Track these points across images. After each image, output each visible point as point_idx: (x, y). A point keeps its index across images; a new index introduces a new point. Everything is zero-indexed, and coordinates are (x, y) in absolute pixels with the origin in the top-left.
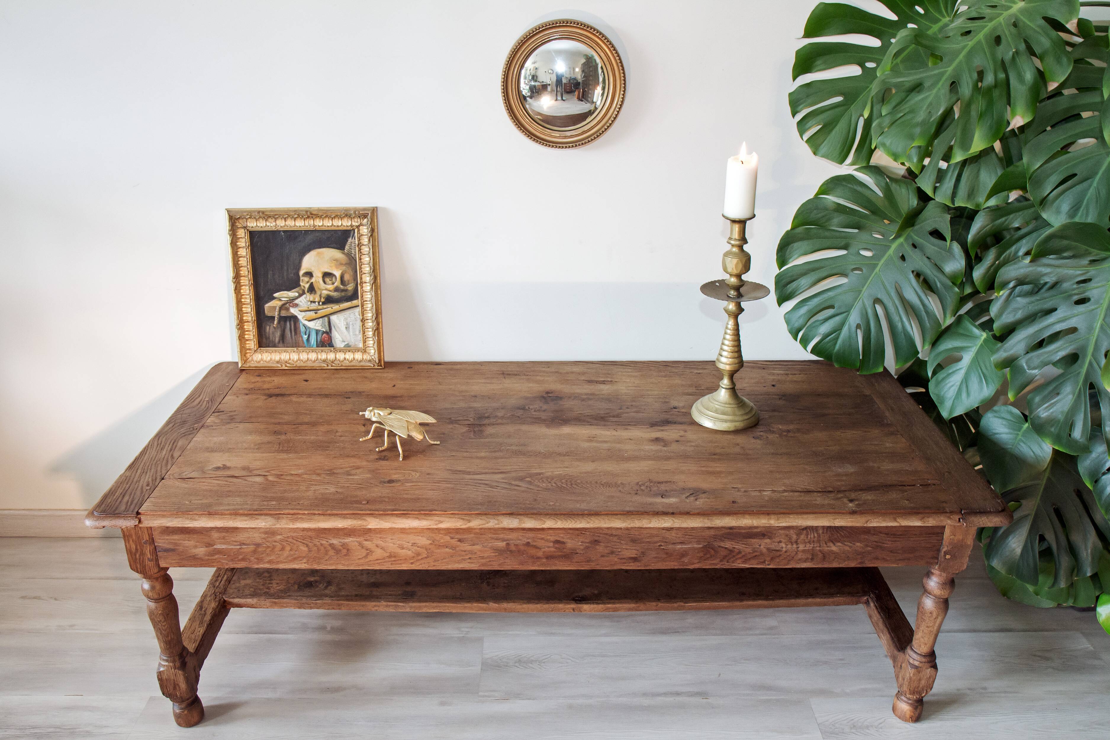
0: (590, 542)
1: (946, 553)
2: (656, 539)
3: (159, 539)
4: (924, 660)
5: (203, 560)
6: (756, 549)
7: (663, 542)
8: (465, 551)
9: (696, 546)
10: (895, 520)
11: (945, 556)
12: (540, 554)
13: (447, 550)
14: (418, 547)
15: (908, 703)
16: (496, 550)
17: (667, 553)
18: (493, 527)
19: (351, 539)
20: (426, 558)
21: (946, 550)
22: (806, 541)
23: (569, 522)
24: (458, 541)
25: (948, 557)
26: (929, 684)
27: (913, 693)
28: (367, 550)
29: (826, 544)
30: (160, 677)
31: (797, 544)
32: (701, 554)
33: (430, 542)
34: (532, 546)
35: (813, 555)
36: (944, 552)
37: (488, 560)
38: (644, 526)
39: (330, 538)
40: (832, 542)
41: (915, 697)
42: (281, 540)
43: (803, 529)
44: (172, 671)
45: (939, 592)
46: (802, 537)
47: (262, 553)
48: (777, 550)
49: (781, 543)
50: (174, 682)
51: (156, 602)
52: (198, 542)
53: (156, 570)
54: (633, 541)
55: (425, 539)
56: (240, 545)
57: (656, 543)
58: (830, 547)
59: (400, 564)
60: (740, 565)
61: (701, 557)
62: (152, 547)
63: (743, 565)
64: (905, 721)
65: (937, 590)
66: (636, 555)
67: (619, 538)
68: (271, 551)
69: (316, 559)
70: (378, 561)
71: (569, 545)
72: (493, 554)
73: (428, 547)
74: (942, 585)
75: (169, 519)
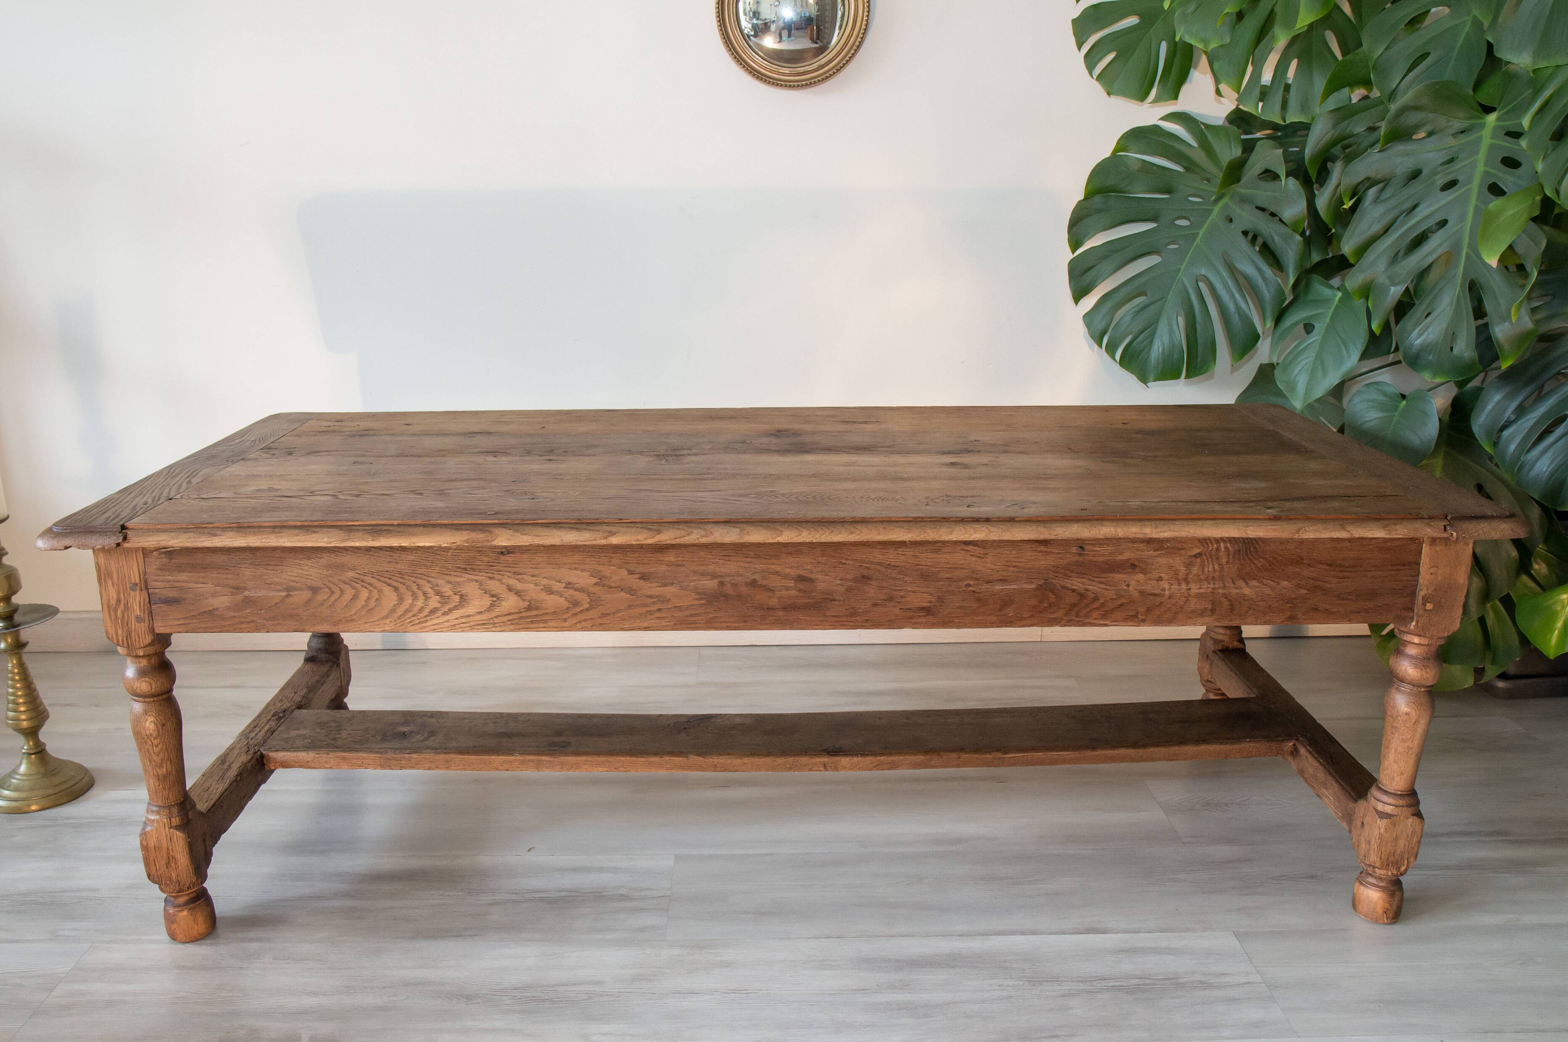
0: (855, 580)
1: (1425, 600)
2: (958, 574)
3: (157, 581)
4: (1401, 802)
5: (223, 618)
6: (1122, 593)
7: (972, 578)
8: (651, 597)
9: (1026, 586)
10: (1343, 528)
11: (1424, 604)
12: (774, 602)
13: (623, 594)
14: (576, 590)
15: (1378, 887)
16: (702, 594)
17: (979, 600)
18: (696, 542)
19: (467, 576)
20: (587, 610)
21: (1426, 595)
22: (1202, 577)
23: (821, 532)
24: (640, 578)
25: (1429, 606)
26: (1412, 848)
27: (1386, 865)
28: (493, 596)
29: (1234, 583)
30: (145, 843)
31: (1188, 583)
32: (1034, 602)
33: (595, 580)
34: (761, 586)
35: (1213, 602)
36: (1423, 598)
37: (688, 613)
38: (942, 539)
39: (434, 575)
40: (1243, 579)
41: (1390, 873)
42: (355, 580)
43: (1196, 556)
44: (165, 831)
45: (1419, 675)
46: (1195, 570)
47: (322, 604)
48: (1156, 595)
49: (1162, 580)
50: (168, 854)
51: (145, 702)
52: (218, 585)
53: (148, 639)
54: (925, 577)
55: (586, 574)
56: (287, 590)
57: (960, 580)
58: (1240, 588)
59: (546, 621)
60: (1097, 622)
61: (1034, 607)
62: (145, 594)
63: (1102, 622)
64: (1376, 921)
65: (1416, 673)
66: (930, 602)
67: (901, 573)
68: (336, 600)
69: (410, 615)
70: (511, 617)
71: (821, 586)
72: (697, 602)
73: (592, 590)
74: (1422, 661)
75: (172, 534)
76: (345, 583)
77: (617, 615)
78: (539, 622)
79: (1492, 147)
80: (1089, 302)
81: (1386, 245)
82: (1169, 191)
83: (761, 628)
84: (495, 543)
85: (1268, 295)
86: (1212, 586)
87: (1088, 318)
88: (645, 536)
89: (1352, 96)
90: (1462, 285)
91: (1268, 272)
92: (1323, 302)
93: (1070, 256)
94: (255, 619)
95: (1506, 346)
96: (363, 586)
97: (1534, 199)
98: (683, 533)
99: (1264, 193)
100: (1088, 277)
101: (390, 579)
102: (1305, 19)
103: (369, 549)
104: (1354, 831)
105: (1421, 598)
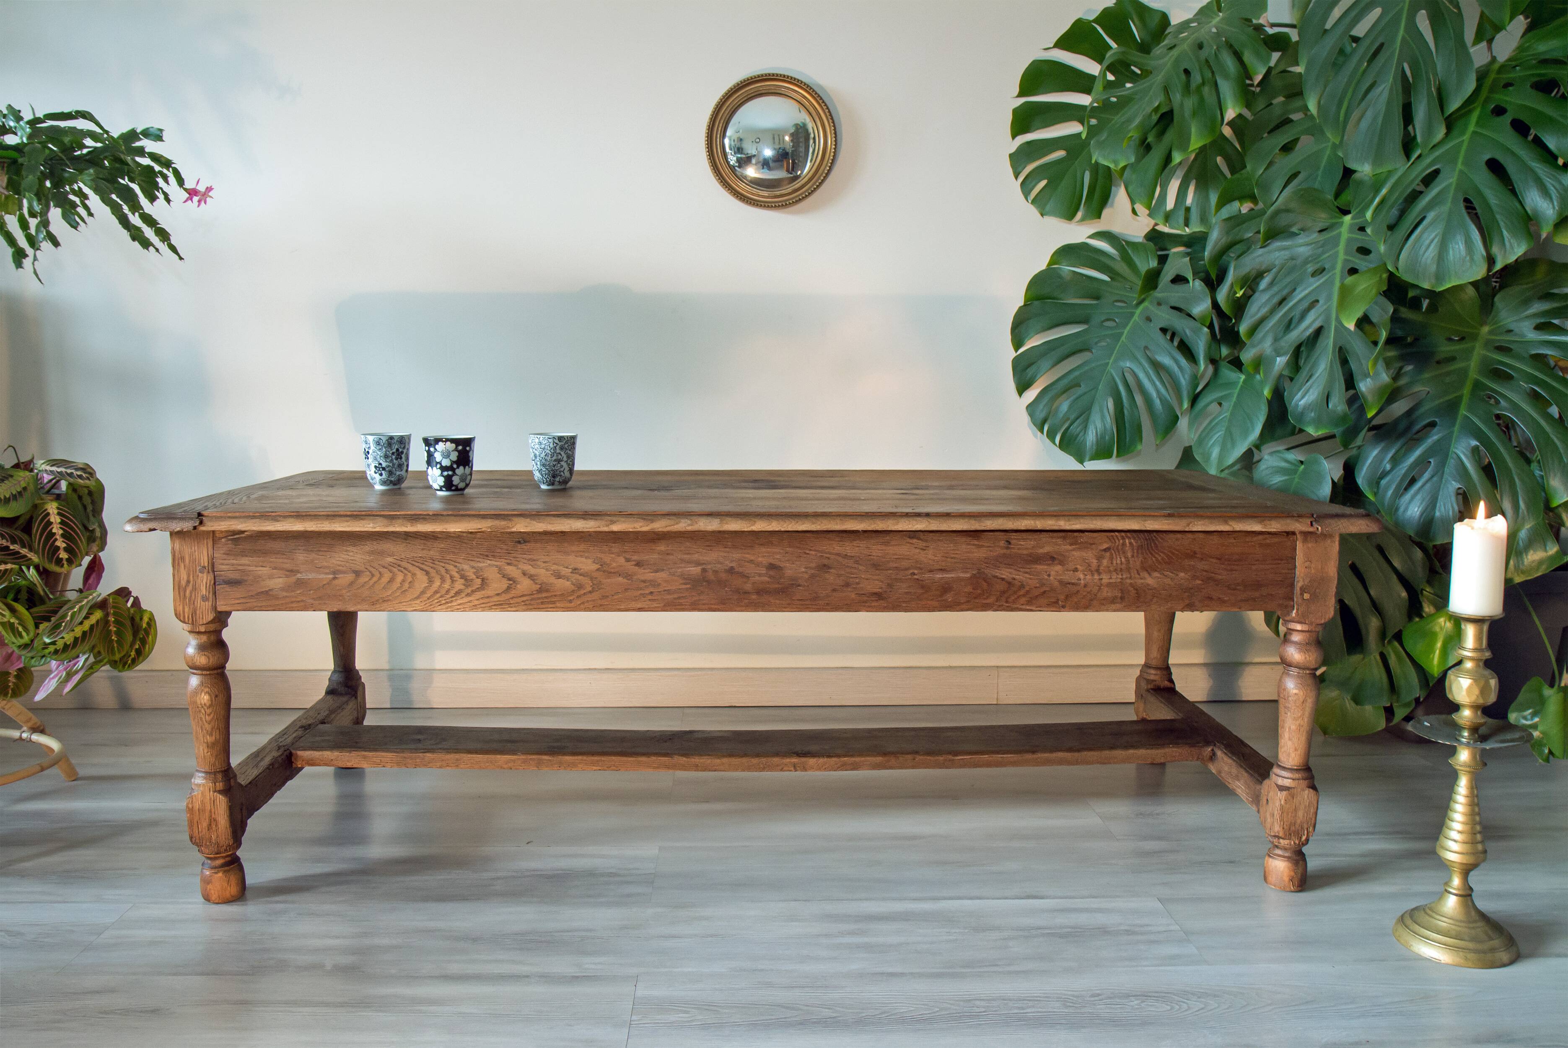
0: (817, 567)
1: (1303, 590)
2: (905, 564)
3: (223, 564)
4: (1297, 776)
5: (277, 598)
6: (1044, 581)
7: (916, 568)
8: (644, 581)
9: (962, 575)
10: (1226, 523)
11: (1302, 594)
12: (748, 587)
13: (620, 579)
14: (581, 575)
15: (1284, 857)
16: (687, 579)
17: (923, 587)
18: (684, 529)
19: (489, 562)
20: (590, 592)
21: (1303, 586)
22: (1111, 569)
24: (636, 565)
25: (1306, 596)
26: (1310, 818)
27: (1288, 835)
28: (509, 579)
29: (1139, 574)
30: (190, 806)
31: (1099, 574)
32: (969, 589)
33: (597, 566)
34: (738, 573)
35: (1122, 591)
36: (1301, 589)
37: (676, 596)
38: (889, 529)
39: (460, 561)
40: (1147, 571)
41: (1292, 843)
42: (392, 565)
43: (1105, 550)
44: (210, 795)
45: (1303, 657)
46: (1105, 562)
47: (363, 586)
48: (1073, 584)
49: (1077, 571)
50: (211, 816)
51: (202, 674)
52: (275, 568)
53: (211, 617)
54: (876, 566)
55: (590, 561)
56: (334, 573)
57: (906, 569)
58: (1144, 578)
59: (554, 602)
60: (1024, 607)
61: (969, 593)
62: (211, 576)
63: (1028, 608)
64: (1284, 889)
65: (1300, 657)
66: (881, 588)
67: (857, 562)
68: (375, 583)
69: (438, 595)
70: (525, 598)
71: (788, 573)
72: (684, 586)
73: (595, 574)
74: (1303, 647)
75: (241, 520)
76: (384, 567)
77: (615, 597)
78: (548, 603)
79: (1349, 241)
80: (1031, 394)
81: (1271, 324)
82: (1097, 298)
83: (738, 609)
84: (514, 530)
85: (1184, 382)
86: (1121, 577)
87: (1031, 408)
88: (641, 524)
89: (1242, 209)
90: (1334, 351)
91: (1183, 361)
92: (1231, 384)
93: (1014, 354)
94: (304, 599)
95: (1370, 398)
96: (399, 570)
97: (1381, 276)
98: (672, 522)
99: (1176, 295)
100: (1030, 372)
101: (423, 564)
102: (1196, 143)
103: (407, 536)
104: (1261, 810)
105: (1298, 589)
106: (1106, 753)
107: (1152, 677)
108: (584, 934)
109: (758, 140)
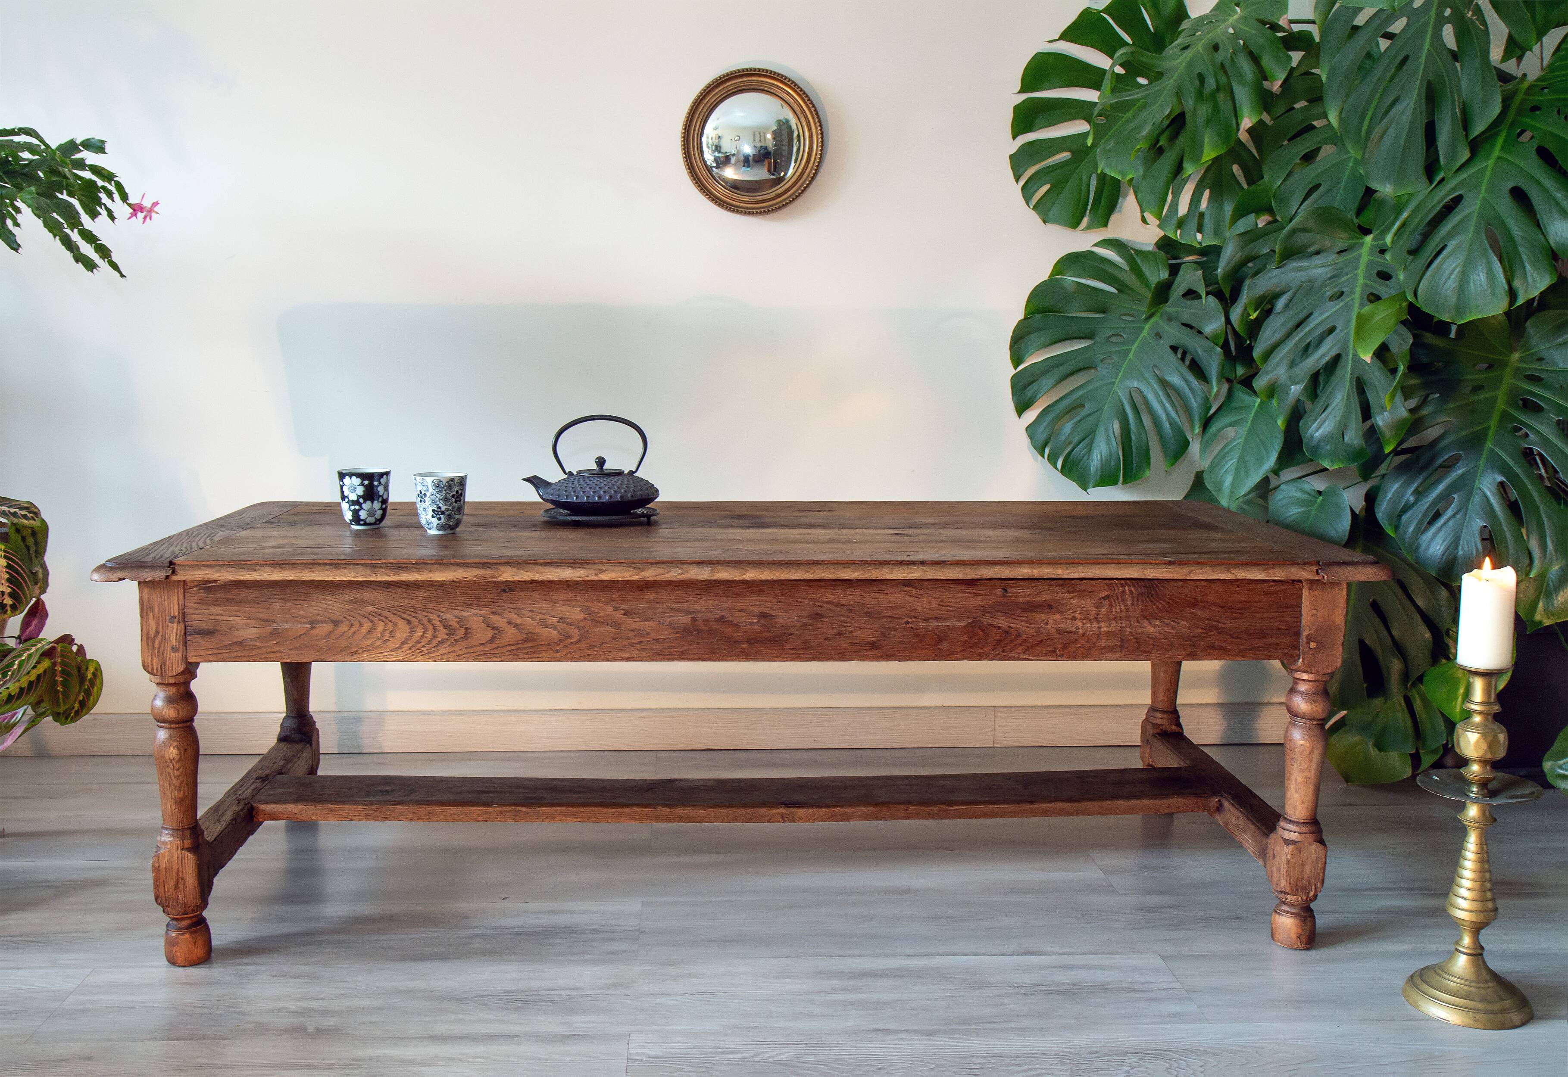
0: (810, 616)
1: (1309, 639)
2: (900, 612)
3: (194, 614)
4: (1304, 829)
5: (251, 649)
6: (1041, 630)
7: (910, 617)
8: (633, 631)
9: (957, 624)
10: (1229, 570)
11: (1308, 643)
12: (739, 636)
13: (608, 628)
14: (567, 624)
15: (1291, 913)
16: (677, 628)
17: (917, 636)
18: (675, 579)
19: (473, 611)
20: (577, 642)
21: (1309, 635)
22: (1111, 617)
23: (781, 571)
24: (624, 614)
25: (1313, 645)
26: (1318, 874)
27: (1295, 891)
28: (494, 629)
29: (1139, 623)
30: (157, 865)
31: (1098, 622)
32: (964, 638)
33: (585, 615)
34: (728, 621)
35: (1122, 640)
36: (1307, 637)
37: (665, 645)
38: (884, 578)
39: (444, 610)
40: (1147, 619)
41: (1300, 899)
42: (371, 614)
43: (1104, 598)
44: (177, 853)
45: (1309, 708)
46: (1104, 610)
47: (342, 636)
48: (1071, 632)
49: (1075, 619)
50: (178, 875)
51: (171, 728)
52: (250, 618)
53: (181, 668)
54: (870, 615)
55: (577, 610)
56: (312, 622)
57: (901, 618)
58: (1146, 627)
59: (540, 652)
60: (1021, 656)
61: (965, 642)
62: (181, 626)
63: (1025, 657)
64: (1291, 947)
65: (1306, 707)
66: (875, 637)
67: (850, 610)
68: (354, 633)
69: (420, 645)
70: (510, 648)
71: (780, 621)
72: (673, 636)
73: (582, 624)
74: (1310, 697)
75: (216, 569)
76: (364, 616)
77: (603, 647)
78: (534, 653)
79: (1370, 263)
80: (1031, 415)
81: (1285, 351)
82: (1104, 312)
83: (728, 659)
84: (500, 579)
85: (1195, 404)
86: (1120, 625)
87: (1031, 430)
88: (630, 573)
89: (1258, 222)
90: (1351, 384)
91: (1195, 382)
92: (1246, 408)
93: (1013, 372)
94: (280, 649)
95: (1387, 433)
96: (380, 620)
97: (1400, 305)
98: (662, 571)
99: (1188, 311)
100: (1030, 391)
101: (404, 613)
102: (1209, 154)
103: (389, 585)
104: (1268, 865)
105: (1304, 637)
106: (1108, 803)
107: (1159, 721)
108: (571, 992)
109: (737, 138)
